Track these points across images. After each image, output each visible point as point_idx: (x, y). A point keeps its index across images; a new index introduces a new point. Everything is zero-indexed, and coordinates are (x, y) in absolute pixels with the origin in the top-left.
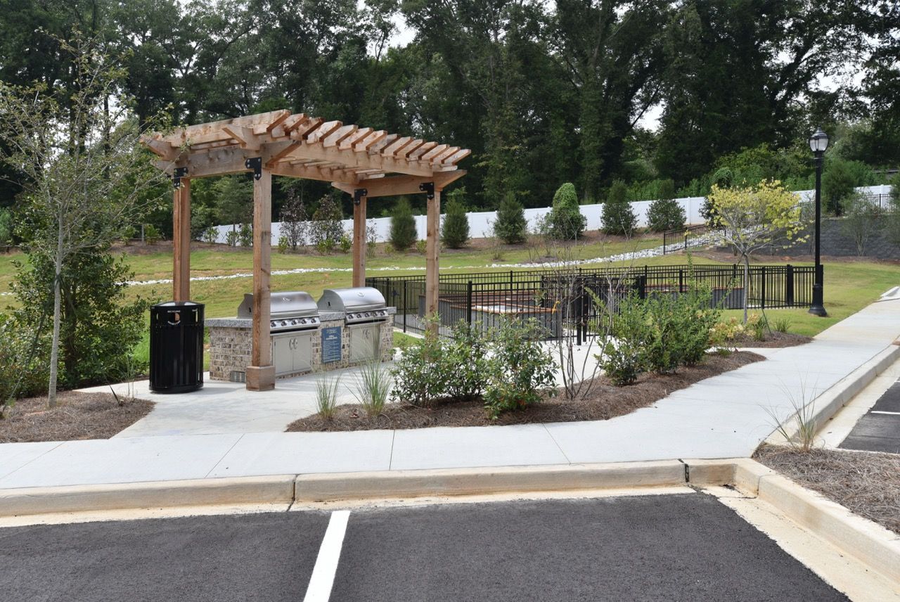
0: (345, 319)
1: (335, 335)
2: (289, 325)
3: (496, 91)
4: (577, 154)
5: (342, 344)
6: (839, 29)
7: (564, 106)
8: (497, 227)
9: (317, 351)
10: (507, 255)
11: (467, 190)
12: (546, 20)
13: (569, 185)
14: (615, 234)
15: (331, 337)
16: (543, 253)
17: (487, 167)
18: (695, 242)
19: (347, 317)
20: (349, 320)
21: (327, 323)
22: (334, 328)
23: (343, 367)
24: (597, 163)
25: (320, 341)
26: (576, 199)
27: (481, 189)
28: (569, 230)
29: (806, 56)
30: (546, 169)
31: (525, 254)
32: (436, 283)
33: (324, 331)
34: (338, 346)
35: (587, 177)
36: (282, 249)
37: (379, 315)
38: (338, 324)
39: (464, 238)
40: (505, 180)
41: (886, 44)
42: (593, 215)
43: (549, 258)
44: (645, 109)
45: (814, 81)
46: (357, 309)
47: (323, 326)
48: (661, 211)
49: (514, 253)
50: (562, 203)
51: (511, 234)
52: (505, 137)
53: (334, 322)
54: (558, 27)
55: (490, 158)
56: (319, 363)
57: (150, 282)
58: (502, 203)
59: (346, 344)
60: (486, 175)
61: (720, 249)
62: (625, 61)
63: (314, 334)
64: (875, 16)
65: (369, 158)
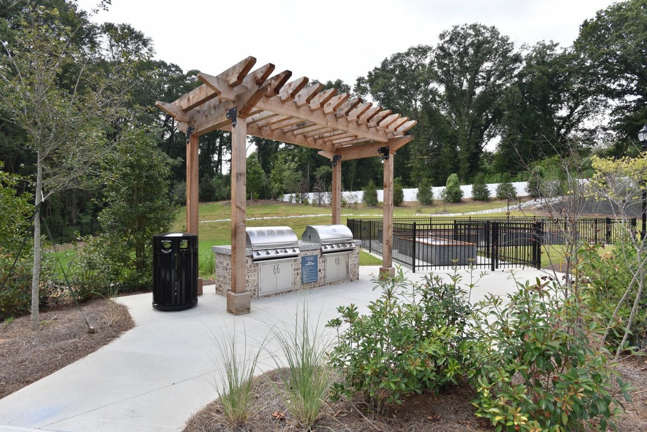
0: (321, 249)
1: (313, 261)
2: (273, 254)
3: (416, 130)
4: (456, 161)
5: (319, 268)
6: (595, 97)
7: (450, 137)
8: (418, 196)
9: (298, 274)
10: (423, 210)
11: (402, 178)
12: (440, 96)
13: (455, 174)
14: (480, 200)
15: (309, 263)
16: (442, 209)
17: (412, 166)
18: (524, 205)
19: (323, 247)
20: (324, 250)
21: (307, 252)
22: (312, 256)
23: (320, 286)
24: (468, 165)
25: (300, 266)
26: (458, 182)
27: (410, 178)
28: (455, 198)
29: (576, 111)
30: (441, 168)
31: (433, 209)
32: (391, 223)
33: (303, 258)
34: (315, 270)
35: (462, 172)
36: (314, 205)
37: (348, 246)
38: (315, 253)
39: (401, 201)
40: (421, 173)
41: (622, 104)
42: (467, 191)
43: (445, 211)
44: (489, 140)
45: (582, 123)
46: (330, 242)
47: (303, 254)
48: (504, 188)
49: (427, 209)
50: (451, 184)
51: (426, 200)
52: (421, 152)
53: (312, 252)
54: (445, 100)
55: (414, 162)
56: (300, 283)
57: (252, 219)
58: (420, 184)
59: (321, 268)
60: (411, 170)
61: (539, 209)
62: (480, 115)
63: (295, 261)
64: (615, 89)
65: (337, 121)
